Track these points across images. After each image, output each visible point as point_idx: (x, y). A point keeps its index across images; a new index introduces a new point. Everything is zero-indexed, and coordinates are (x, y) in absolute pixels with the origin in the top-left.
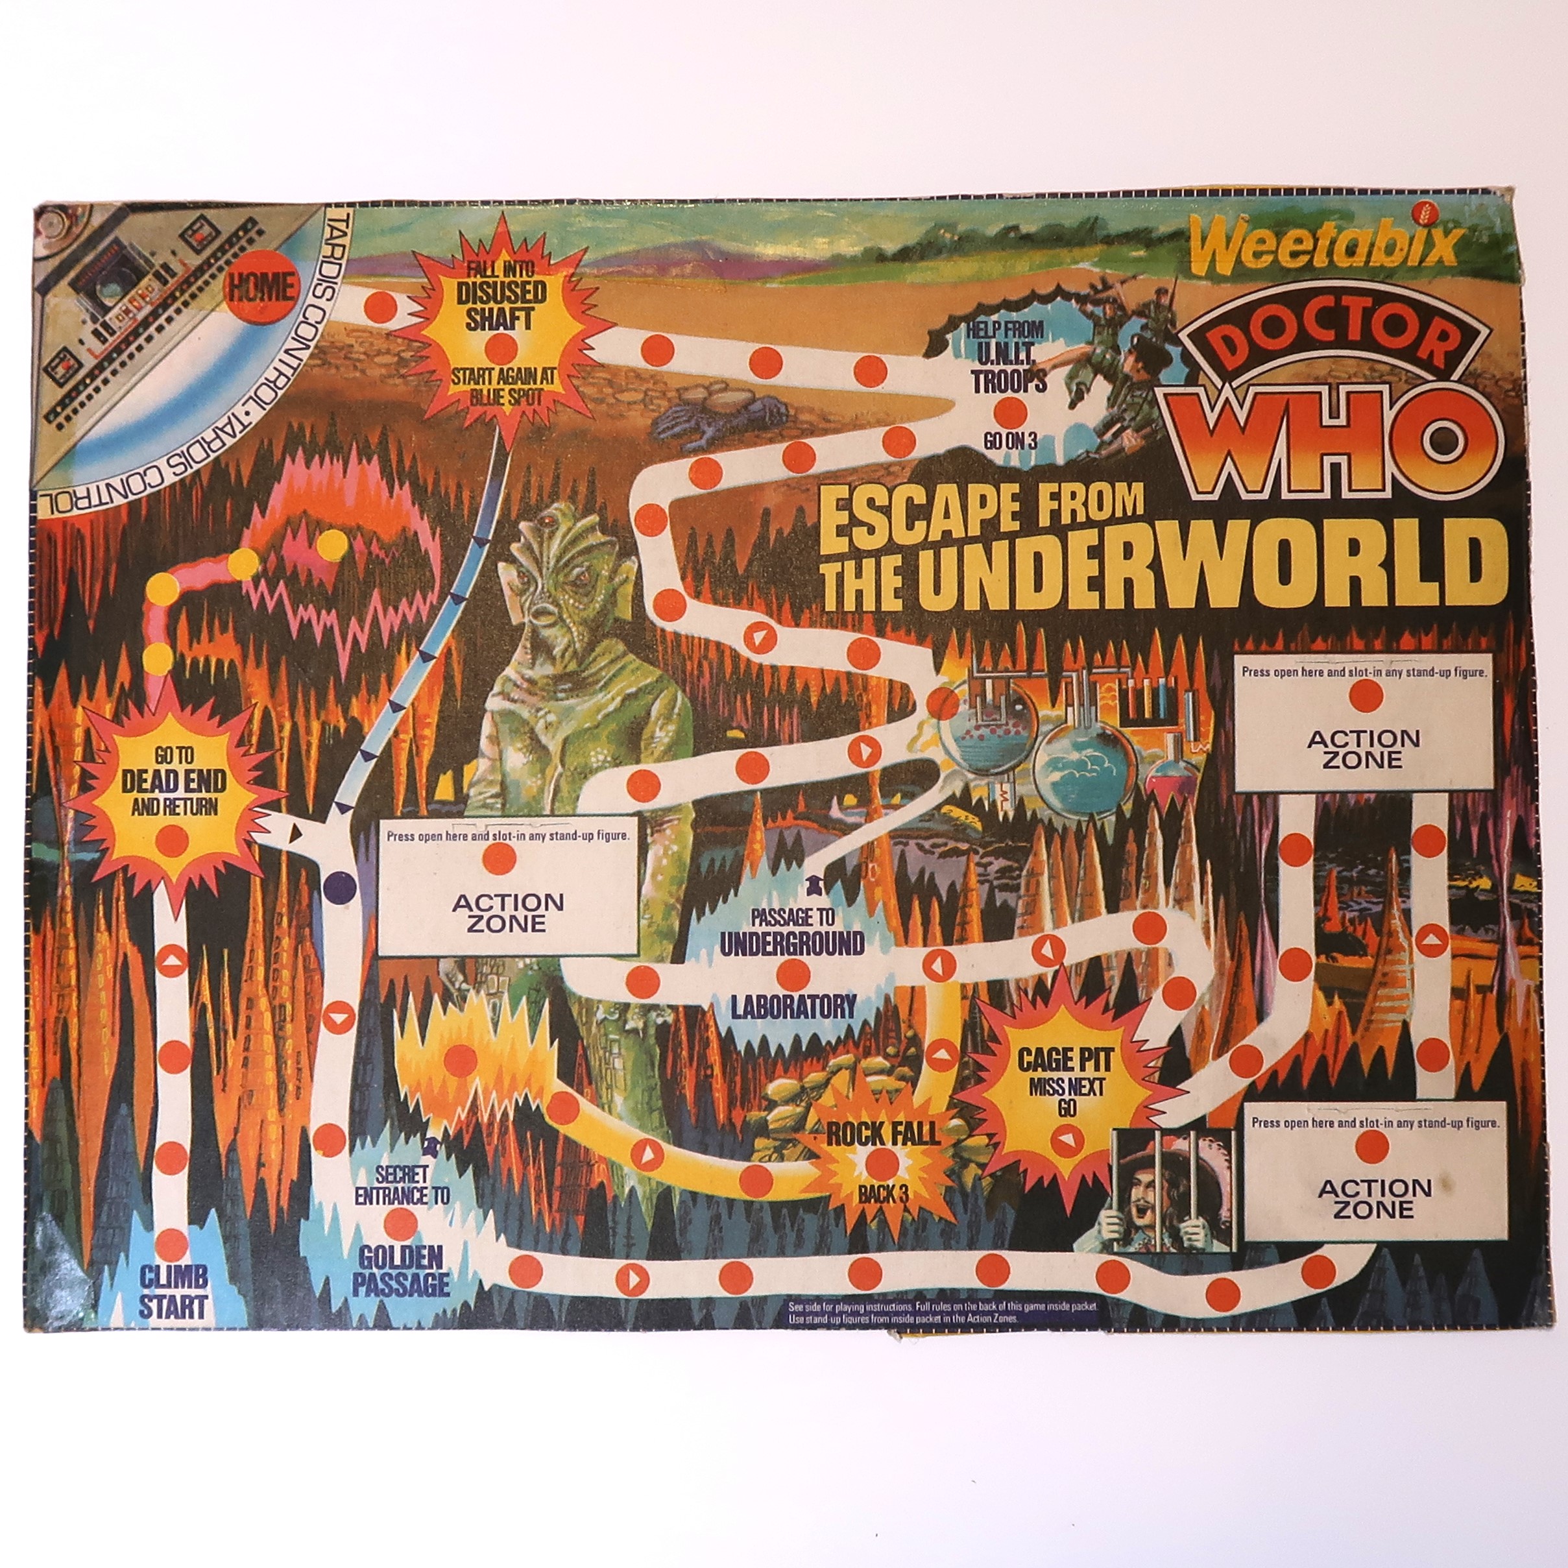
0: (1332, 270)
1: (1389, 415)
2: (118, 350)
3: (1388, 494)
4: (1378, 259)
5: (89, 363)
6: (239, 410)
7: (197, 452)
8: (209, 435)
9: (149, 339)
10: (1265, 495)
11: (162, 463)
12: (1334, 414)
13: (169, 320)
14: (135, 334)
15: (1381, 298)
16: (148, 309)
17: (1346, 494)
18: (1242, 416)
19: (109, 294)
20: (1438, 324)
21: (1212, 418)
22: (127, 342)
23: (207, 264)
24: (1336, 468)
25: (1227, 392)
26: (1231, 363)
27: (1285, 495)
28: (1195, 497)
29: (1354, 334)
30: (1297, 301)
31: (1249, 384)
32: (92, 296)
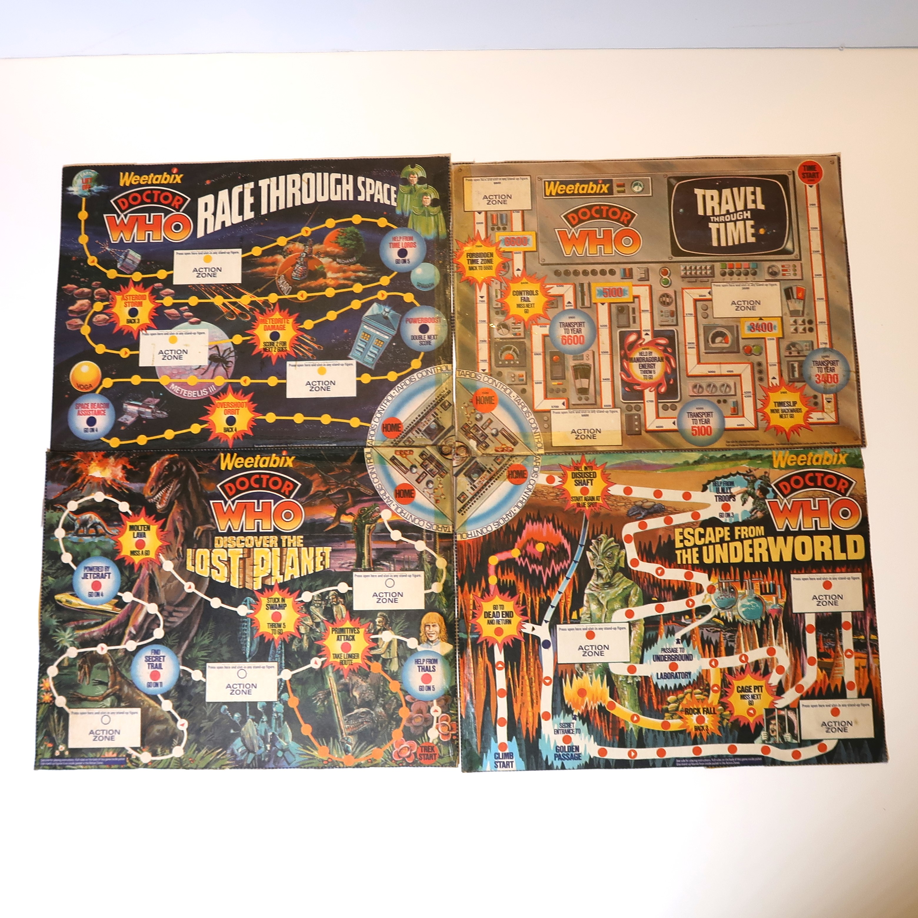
0: (812, 466)
1: (830, 506)
2: (478, 493)
3: (831, 529)
4: (825, 463)
5: (470, 496)
6: (513, 509)
7: (501, 521)
8: (504, 516)
9: (487, 489)
10: (797, 530)
11: (492, 525)
12: (815, 506)
13: (492, 484)
14: (483, 488)
15: (826, 473)
16: (486, 481)
17: (819, 529)
18: (789, 507)
19: (475, 476)
20: (842, 480)
21: (781, 508)
22: (480, 490)
23: (502, 468)
24: (816, 521)
25: (785, 501)
26: (786, 492)
27: (803, 529)
28: (778, 530)
29: (819, 484)
30: (803, 475)
31: (791, 498)
32: (470, 477)
